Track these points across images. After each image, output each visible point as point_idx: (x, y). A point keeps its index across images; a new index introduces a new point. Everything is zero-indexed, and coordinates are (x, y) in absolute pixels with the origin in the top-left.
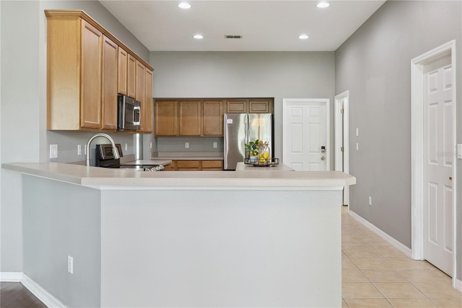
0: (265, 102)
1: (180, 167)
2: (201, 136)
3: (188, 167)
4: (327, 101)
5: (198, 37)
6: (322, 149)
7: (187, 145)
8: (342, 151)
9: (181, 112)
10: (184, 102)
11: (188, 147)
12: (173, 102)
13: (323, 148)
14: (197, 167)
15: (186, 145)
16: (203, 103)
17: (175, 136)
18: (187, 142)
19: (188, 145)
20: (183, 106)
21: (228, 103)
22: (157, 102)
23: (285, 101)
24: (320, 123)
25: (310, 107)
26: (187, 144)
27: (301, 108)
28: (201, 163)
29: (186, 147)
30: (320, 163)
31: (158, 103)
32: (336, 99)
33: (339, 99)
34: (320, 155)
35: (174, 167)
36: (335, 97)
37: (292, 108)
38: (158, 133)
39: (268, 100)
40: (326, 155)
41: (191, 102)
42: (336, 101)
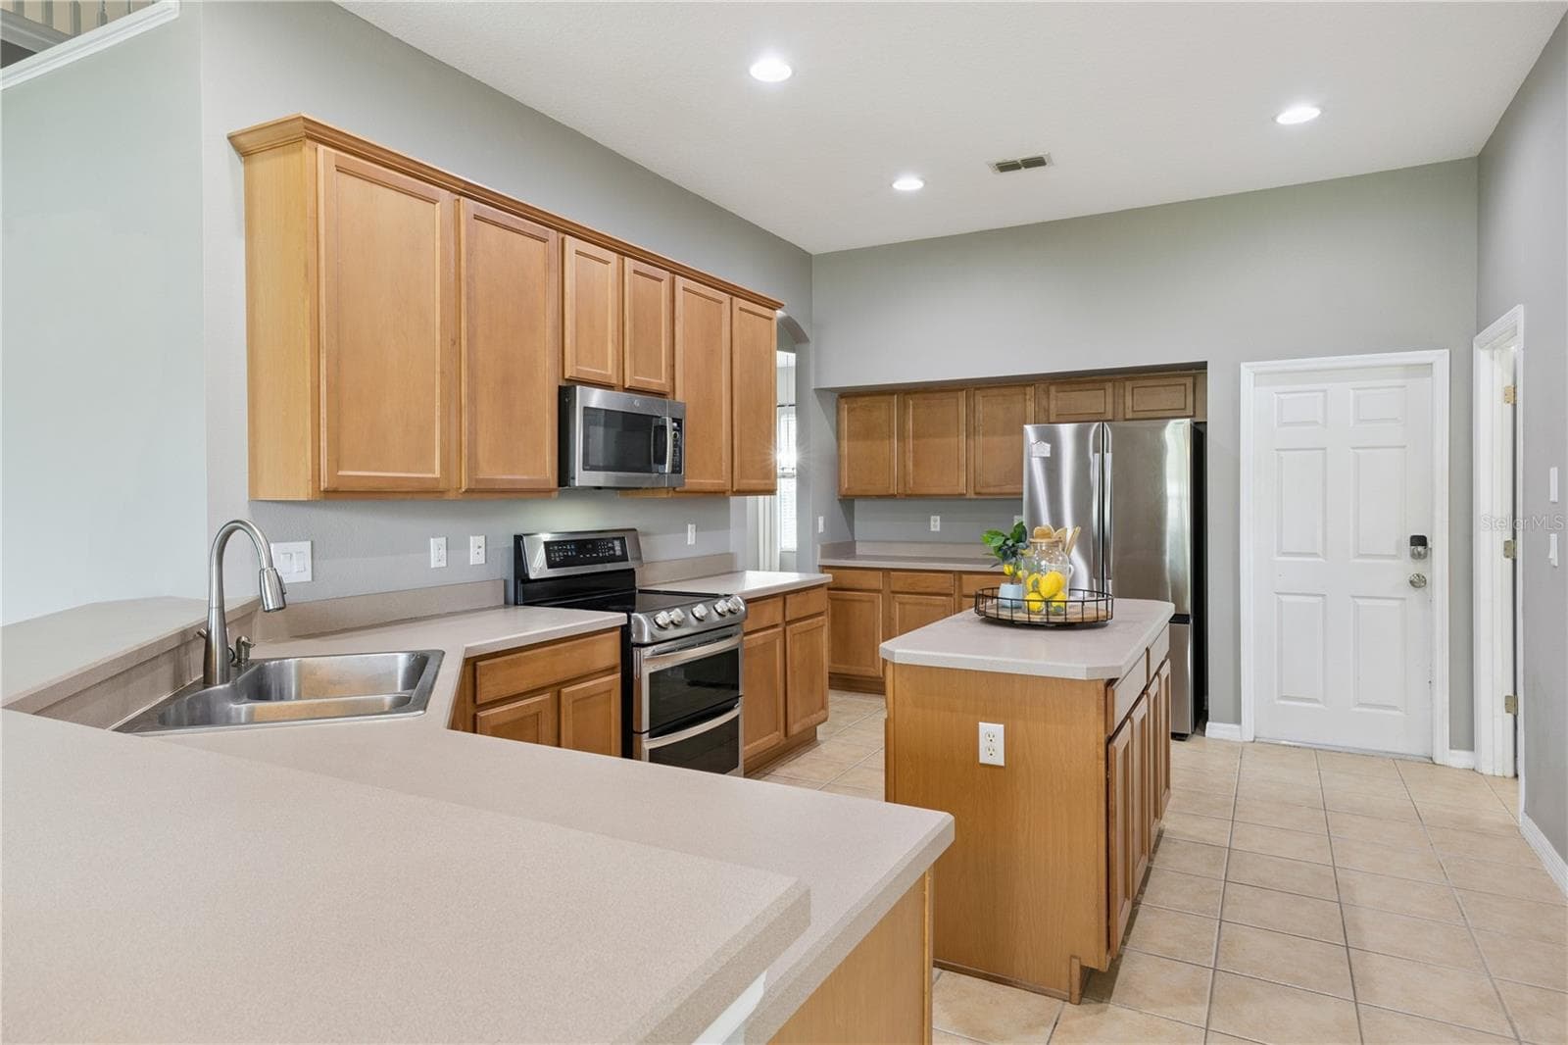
0: (1182, 380)
1: (897, 589)
2: (968, 496)
3: (921, 590)
4: (1440, 358)
5: (908, 184)
6: (1412, 545)
7: (935, 524)
8: (1508, 557)
9: (910, 425)
10: (917, 396)
11: (938, 529)
12: (886, 398)
13: (1420, 541)
14: (947, 591)
15: (932, 523)
16: (974, 395)
17: (892, 496)
18: (935, 514)
19: (938, 523)
20: (914, 408)
21: (1053, 389)
22: (843, 401)
23: (1247, 371)
24: (1404, 447)
25: (1358, 389)
26: (935, 521)
27: (1321, 394)
28: (960, 579)
29: (933, 529)
30: (1403, 599)
31: (846, 403)
32: (1481, 348)
33: (1494, 348)
34: (1406, 566)
35: (881, 588)
36: (1477, 338)
37: (1282, 396)
38: (848, 489)
39: (1194, 371)
40: (1431, 569)
41: (937, 395)
42: (1483, 358)
